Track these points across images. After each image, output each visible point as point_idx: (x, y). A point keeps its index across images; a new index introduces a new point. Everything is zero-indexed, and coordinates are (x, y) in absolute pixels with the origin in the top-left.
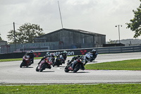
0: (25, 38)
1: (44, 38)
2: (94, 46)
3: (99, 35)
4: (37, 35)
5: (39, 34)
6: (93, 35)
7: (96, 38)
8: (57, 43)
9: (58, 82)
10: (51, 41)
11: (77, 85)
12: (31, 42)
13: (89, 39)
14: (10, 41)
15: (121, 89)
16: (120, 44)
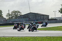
0: (14, 17)
1: (22, 16)
2: (44, 20)
3: (46, 15)
4: (19, 15)
5: (20, 15)
6: (44, 15)
7: (45, 17)
8: (28, 19)
9: (28, 36)
10: (25, 18)
11: (36, 37)
12: (16, 18)
13: (42, 17)
14: (7, 18)
15: (56, 39)
16: (55, 19)
